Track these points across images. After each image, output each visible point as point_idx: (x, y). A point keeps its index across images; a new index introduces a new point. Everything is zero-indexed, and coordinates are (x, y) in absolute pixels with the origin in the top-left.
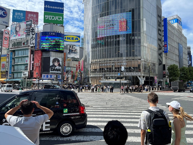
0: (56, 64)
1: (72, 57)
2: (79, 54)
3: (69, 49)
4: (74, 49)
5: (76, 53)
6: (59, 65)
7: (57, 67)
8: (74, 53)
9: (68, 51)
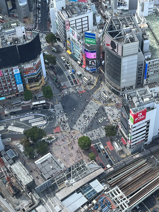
0: (93, 63)
1: (122, 9)
2: (128, 6)
3: (119, 2)
4: (123, 2)
5: (125, 5)
6: (94, 63)
7: (94, 64)
8: (124, 5)
9: (118, 4)
